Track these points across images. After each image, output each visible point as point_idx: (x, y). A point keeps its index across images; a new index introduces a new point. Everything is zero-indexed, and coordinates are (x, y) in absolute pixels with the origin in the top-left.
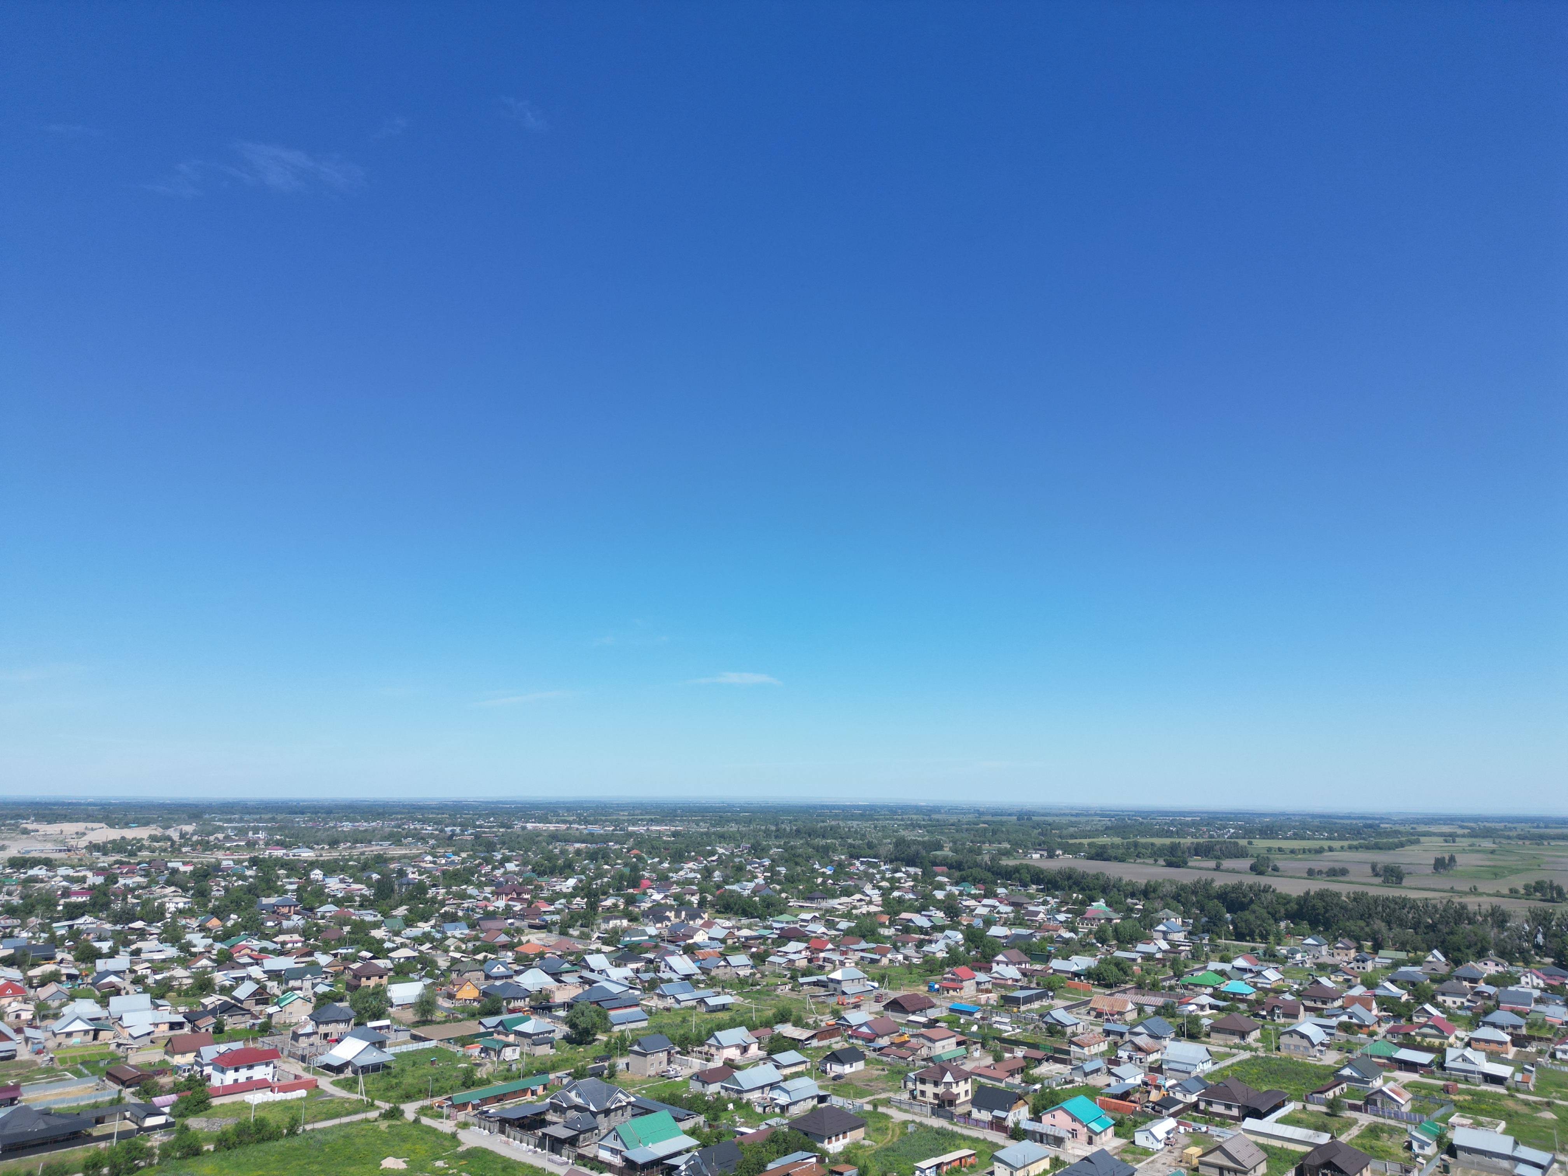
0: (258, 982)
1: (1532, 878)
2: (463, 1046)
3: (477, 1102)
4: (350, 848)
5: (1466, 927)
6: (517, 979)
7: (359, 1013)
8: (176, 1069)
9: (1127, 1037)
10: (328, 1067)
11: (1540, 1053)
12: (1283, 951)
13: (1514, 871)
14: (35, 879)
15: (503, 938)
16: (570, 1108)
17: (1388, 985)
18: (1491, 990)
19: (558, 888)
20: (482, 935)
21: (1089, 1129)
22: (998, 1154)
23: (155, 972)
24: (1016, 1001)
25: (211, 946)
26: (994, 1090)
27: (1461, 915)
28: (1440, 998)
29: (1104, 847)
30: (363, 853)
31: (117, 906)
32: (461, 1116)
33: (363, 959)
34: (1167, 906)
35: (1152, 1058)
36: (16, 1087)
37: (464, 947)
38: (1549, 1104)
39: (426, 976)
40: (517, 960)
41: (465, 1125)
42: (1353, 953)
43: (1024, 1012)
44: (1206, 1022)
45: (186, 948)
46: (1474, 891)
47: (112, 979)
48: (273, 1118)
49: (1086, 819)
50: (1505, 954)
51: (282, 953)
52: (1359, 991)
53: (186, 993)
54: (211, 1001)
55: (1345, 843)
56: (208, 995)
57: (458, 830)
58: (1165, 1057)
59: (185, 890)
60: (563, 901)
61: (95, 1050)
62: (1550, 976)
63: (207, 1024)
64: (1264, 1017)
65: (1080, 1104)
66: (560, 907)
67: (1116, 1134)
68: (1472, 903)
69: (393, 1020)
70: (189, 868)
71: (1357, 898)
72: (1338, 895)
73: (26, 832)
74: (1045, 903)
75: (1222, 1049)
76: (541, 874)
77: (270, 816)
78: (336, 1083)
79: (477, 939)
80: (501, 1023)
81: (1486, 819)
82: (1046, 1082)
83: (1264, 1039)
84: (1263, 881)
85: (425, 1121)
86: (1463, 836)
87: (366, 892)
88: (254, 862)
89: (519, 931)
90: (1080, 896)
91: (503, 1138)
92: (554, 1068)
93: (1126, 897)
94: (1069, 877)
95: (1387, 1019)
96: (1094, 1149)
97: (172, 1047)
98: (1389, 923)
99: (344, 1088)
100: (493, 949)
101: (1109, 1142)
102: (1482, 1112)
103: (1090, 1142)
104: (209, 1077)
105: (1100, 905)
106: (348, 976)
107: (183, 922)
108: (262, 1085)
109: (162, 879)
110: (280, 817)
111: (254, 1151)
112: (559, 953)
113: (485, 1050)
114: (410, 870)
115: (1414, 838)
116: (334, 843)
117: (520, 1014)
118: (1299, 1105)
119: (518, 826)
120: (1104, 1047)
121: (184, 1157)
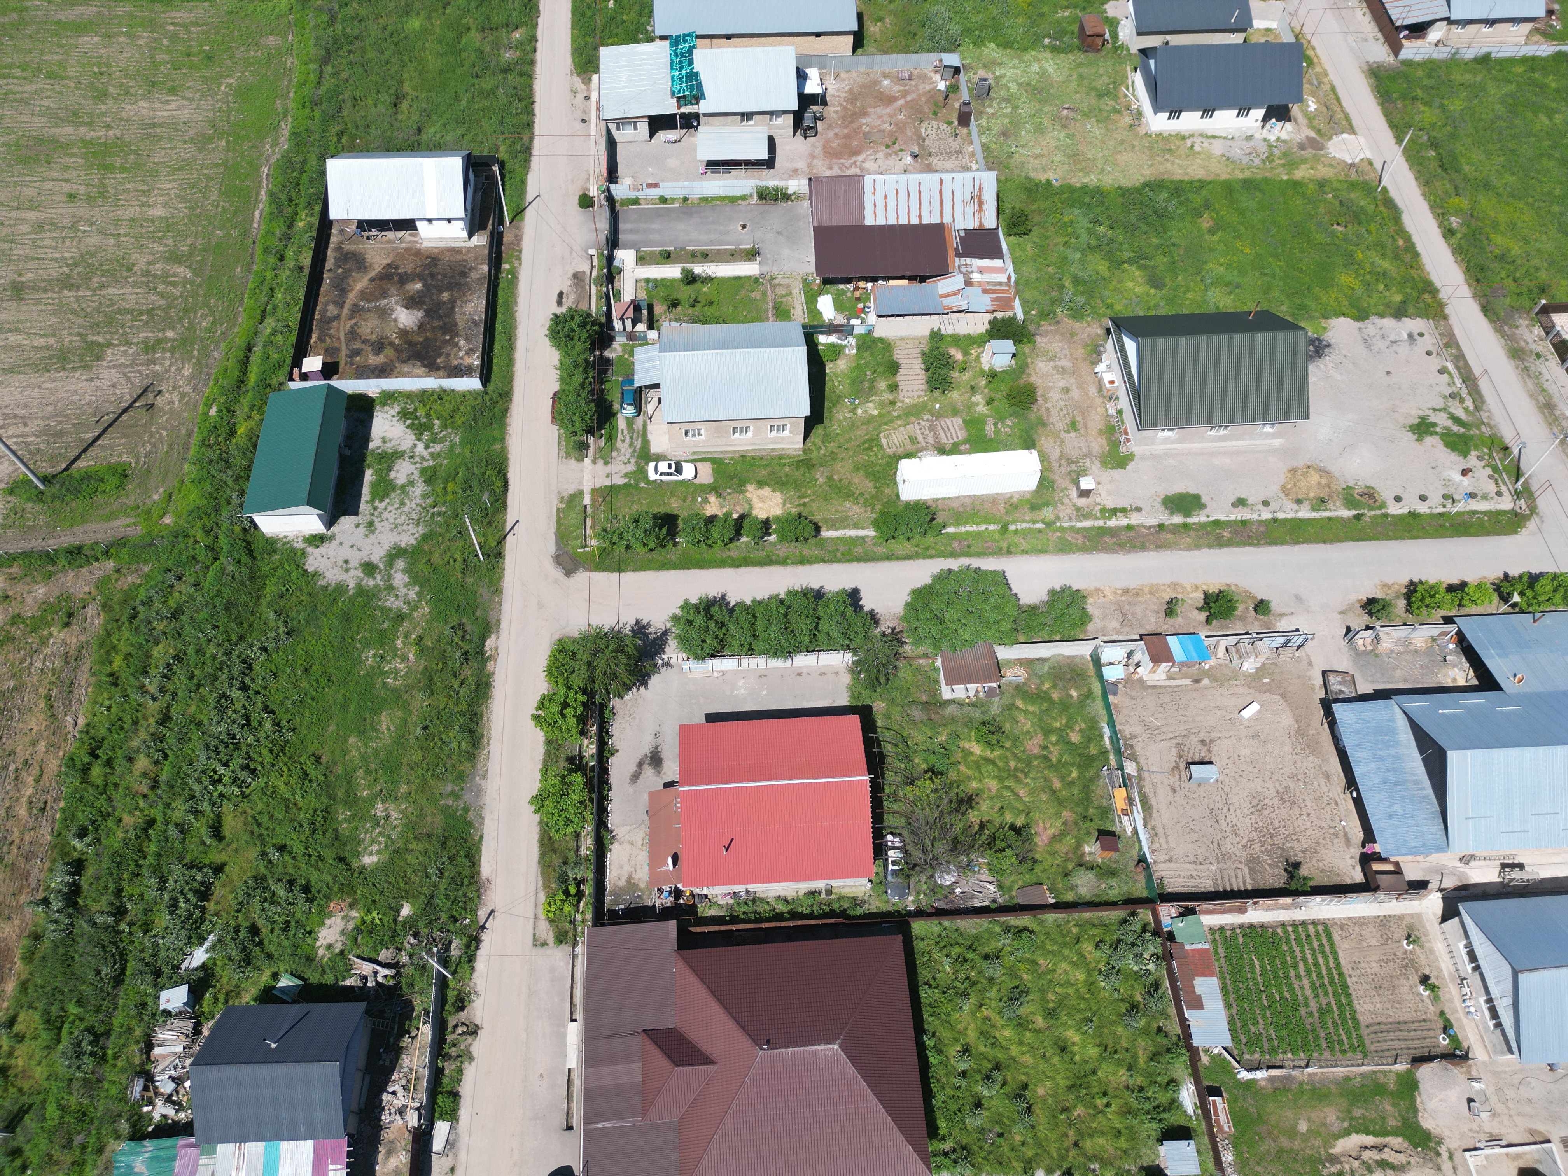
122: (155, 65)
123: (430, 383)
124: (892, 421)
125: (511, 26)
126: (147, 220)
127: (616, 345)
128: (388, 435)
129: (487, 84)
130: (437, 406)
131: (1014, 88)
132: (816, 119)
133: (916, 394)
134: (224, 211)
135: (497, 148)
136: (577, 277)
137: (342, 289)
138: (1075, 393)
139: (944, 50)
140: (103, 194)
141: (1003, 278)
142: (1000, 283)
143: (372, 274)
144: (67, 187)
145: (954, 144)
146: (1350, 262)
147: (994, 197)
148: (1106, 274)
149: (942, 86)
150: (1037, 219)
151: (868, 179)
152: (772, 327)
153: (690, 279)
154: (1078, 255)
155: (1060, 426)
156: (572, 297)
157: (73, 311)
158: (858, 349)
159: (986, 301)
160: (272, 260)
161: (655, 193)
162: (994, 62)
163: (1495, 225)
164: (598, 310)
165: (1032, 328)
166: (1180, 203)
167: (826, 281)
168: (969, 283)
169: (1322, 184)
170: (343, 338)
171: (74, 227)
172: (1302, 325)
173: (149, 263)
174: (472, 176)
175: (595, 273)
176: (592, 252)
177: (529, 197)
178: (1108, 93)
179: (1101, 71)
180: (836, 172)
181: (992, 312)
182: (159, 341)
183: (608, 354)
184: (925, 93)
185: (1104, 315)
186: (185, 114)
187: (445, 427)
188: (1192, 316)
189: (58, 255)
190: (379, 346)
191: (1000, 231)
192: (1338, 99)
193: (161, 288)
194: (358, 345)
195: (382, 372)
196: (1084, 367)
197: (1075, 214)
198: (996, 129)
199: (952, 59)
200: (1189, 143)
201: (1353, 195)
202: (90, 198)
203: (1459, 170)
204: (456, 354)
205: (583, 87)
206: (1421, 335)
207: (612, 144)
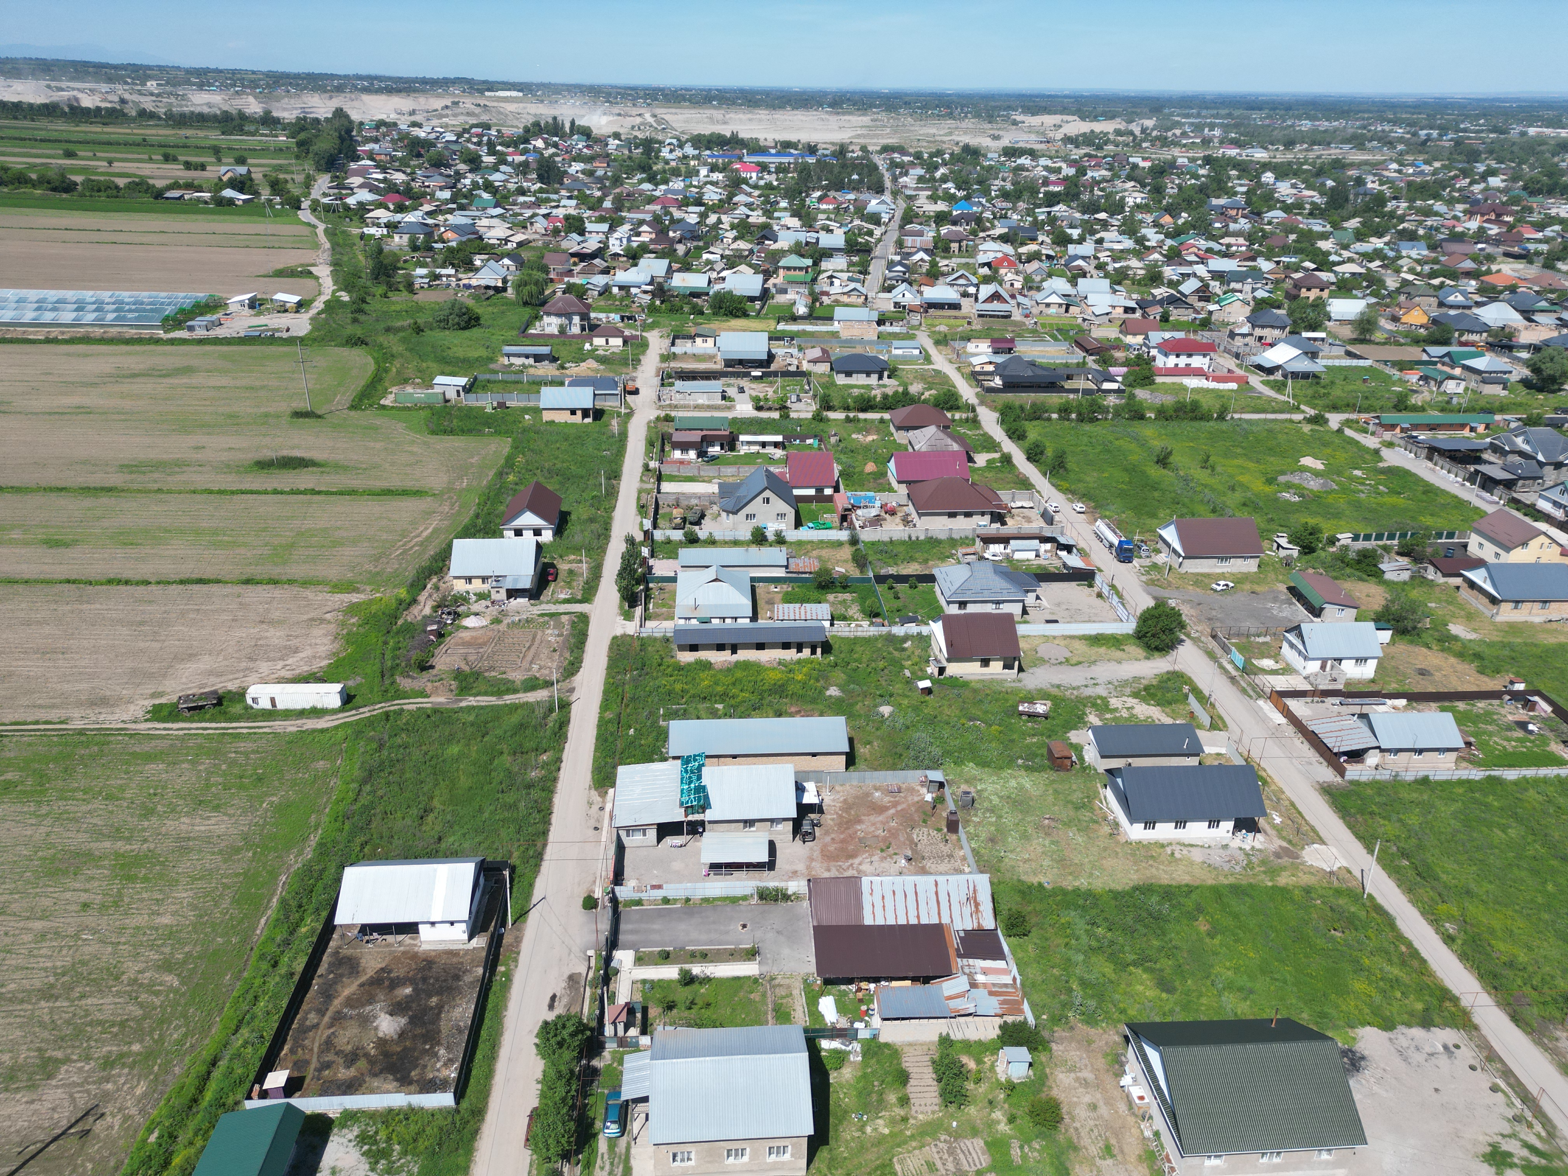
0: (1202, 280)
2: (1401, 370)
3: (1407, 426)
4: (1307, 150)
6: (1476, 311)
7: (1295, 322)
8: (1128, 347)
10: (1260, 367)
14: (1022, 168)
15: (1468, 265)
16: (1513, 452)
19: (1553, 212)
20: (1443, 259)
23: (1114, 261)
25: (1163, 241)
30: (1319, 157)
31: (1085, 197)
32: (1387, 436)
33: (1306, 270)
36: (1012, 340)
37: (1419, 269)
39: (1371, 294)
40: (1480, 291)
41: (1390, 445)
45: (1141, 241)
47: (1080, 262)
48: (1206, 403)
51: (1226, 255)
53: (1139, 283)
54: (1160, 292)
56: (1158, 287)
57: (1435, 133)
59: (1144, 186)
60: (1557, 228)
61: (1066, 321)
63: (1156, 312)
66: (1551, 234)
69: (1329, 333)
70: (1147, 164)
73: (1015, 123)
76: (1533, 193)
77: (1227, 111)
78: (1265, 383)
79: (1436, 261)
80: (1448, 354)
85: (1348, 432)
87: (1318, 199)
88: (1208, 160)
89: (1490, 258)
91: (1430, 464)
92: (1502, 410)
97: (1126, 328)
99: (1272, 388)
100: (1453, 275)
104: (1154, 359)
106: (1288, 284)
107: (1140, 216)
108: (1198, 373)
109: (1123, 174)
110: (1236, 113)
111: (1188, 427)
112: (1537, 288)
113: (1425, 378)
114: (1370, 178)
116: (1289, 144)
117: (1473, 349)
119: (1516, 130)
121: (1132, 419)
122: (208, 786)
123: (398, 1100)
124: (905, 1142)
125: (539, 750)
126: (152, 928)
127: (606, 1054)
128: (340, 1164)
129: (510, 798)
130: (400, 1128)
131: (996, 800)
132: (814, 825)
133: (929, 1109)
134: (231, 918)
135: (511, 854)
136: (573, 979)
137: (328, 995)
138: (1103, 1110)
139: (928, 768)
140: (116, 904)
141: (1008, 980)
142: (1006, 985)
143: (363, 979)
144: (84, 897)
145: (946, 849)
146: (1359, 969)
147: (990, 898)
148: (1113, 977)
149: (929, 797)
150: (1034, 920)
151: (865, 881)
152: (771, 1031)
153: (688, 980)
154: (1081, 958)
155: (1094, 1150)
156: (565, 1000)
157: (42, 1024)
158: (864, 1056)
159: (992, 1005)
160: (265, 966)
161: (659, 894)
162: (975, 778)
163: (1492, 931)
164: (590, 1014)
165: (1045, 1034)
166: (1173, 906)
167: (827, 982)
168: (974, 985)
169: (1308, 890)
170: (316, 1050)
171: (76, 936)
172: (1330, 1034)
173: (139, 972)
174: (482, 880)
175: (591, 975)
176: (591, 953)
177: (534, 900)
178: (1084, 806)
179: (1074, 787)
180: (834, 873)
181: (1001, 1016)
182: (122, 1055)
183: (595, 1063)
184: (914, 804)
185: (1119, 1021)
186: (222, 829)
187: (405, 1153)
188: (1211, 1023)
189: (49, 964)
190: (351, 1058)
191: (999, 932)
192: (1300, 813)
193: (143, 997)
194: (330, 1057)
195: (350, 1088)
196: (1108, 1079)
197: (1070, 916)
198: (984, 836)
199: (936, 775)
200: (1169, 850)
201: (1341, 902)
202: (103, 907)
203: (1437, 879)
204: (433, 1066)
205: (599, 799)
206: (1457, 1047)
207: (620, 849)
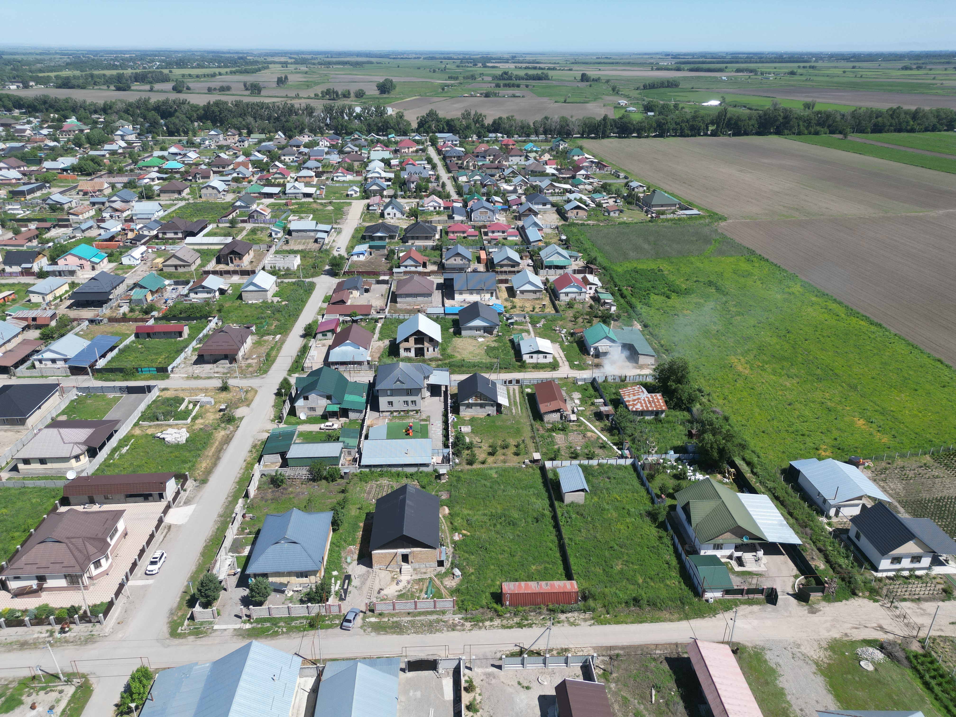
1: (323, 88)
5: (294, 117)
9: (107, 204)
11: (327, 179)
12: (198, 140)
13: (317, 84)
17: (257, 153)
18: (306, 150)
21: (91, 262)
22: (31, 289)
24: (22, 193)
26: (18, 252)
27: (291, 111)
28: (283, 158)
29: (68, 78)
34: (121, 118)
35: (125, 214)
38: (330, 203)
42: (237, 138)
43: (30, 200)
44: (156, 188)
46: (297, 97)
49: (49, 57)
50: (313, 131)
52: (242, 159)
55: (228, 70)
58: (134, 212)
62: (332, 140)
64: (191, 180)
65: (83, 249)
67: (110, 261)
68: (297, 103)
71: (237, 104)
72: (226, 103)
74: (29, 122)
75: (168, 202)
81: (303, 53)
82: (56, 241)
83: (192, 192)
84: (182, 96)
86: (291, 63)
90: (56, 116)
93: (91, 113)
94: (45, 102)
95: (257, 173)
96: (96, 272)
98: (255, 118)
101: (106, 266)
102: (303, 212)
103: (93, 269)
105: (72, 121)
115: (265, 65)
118: (215, 225)
120: (92, 213)
